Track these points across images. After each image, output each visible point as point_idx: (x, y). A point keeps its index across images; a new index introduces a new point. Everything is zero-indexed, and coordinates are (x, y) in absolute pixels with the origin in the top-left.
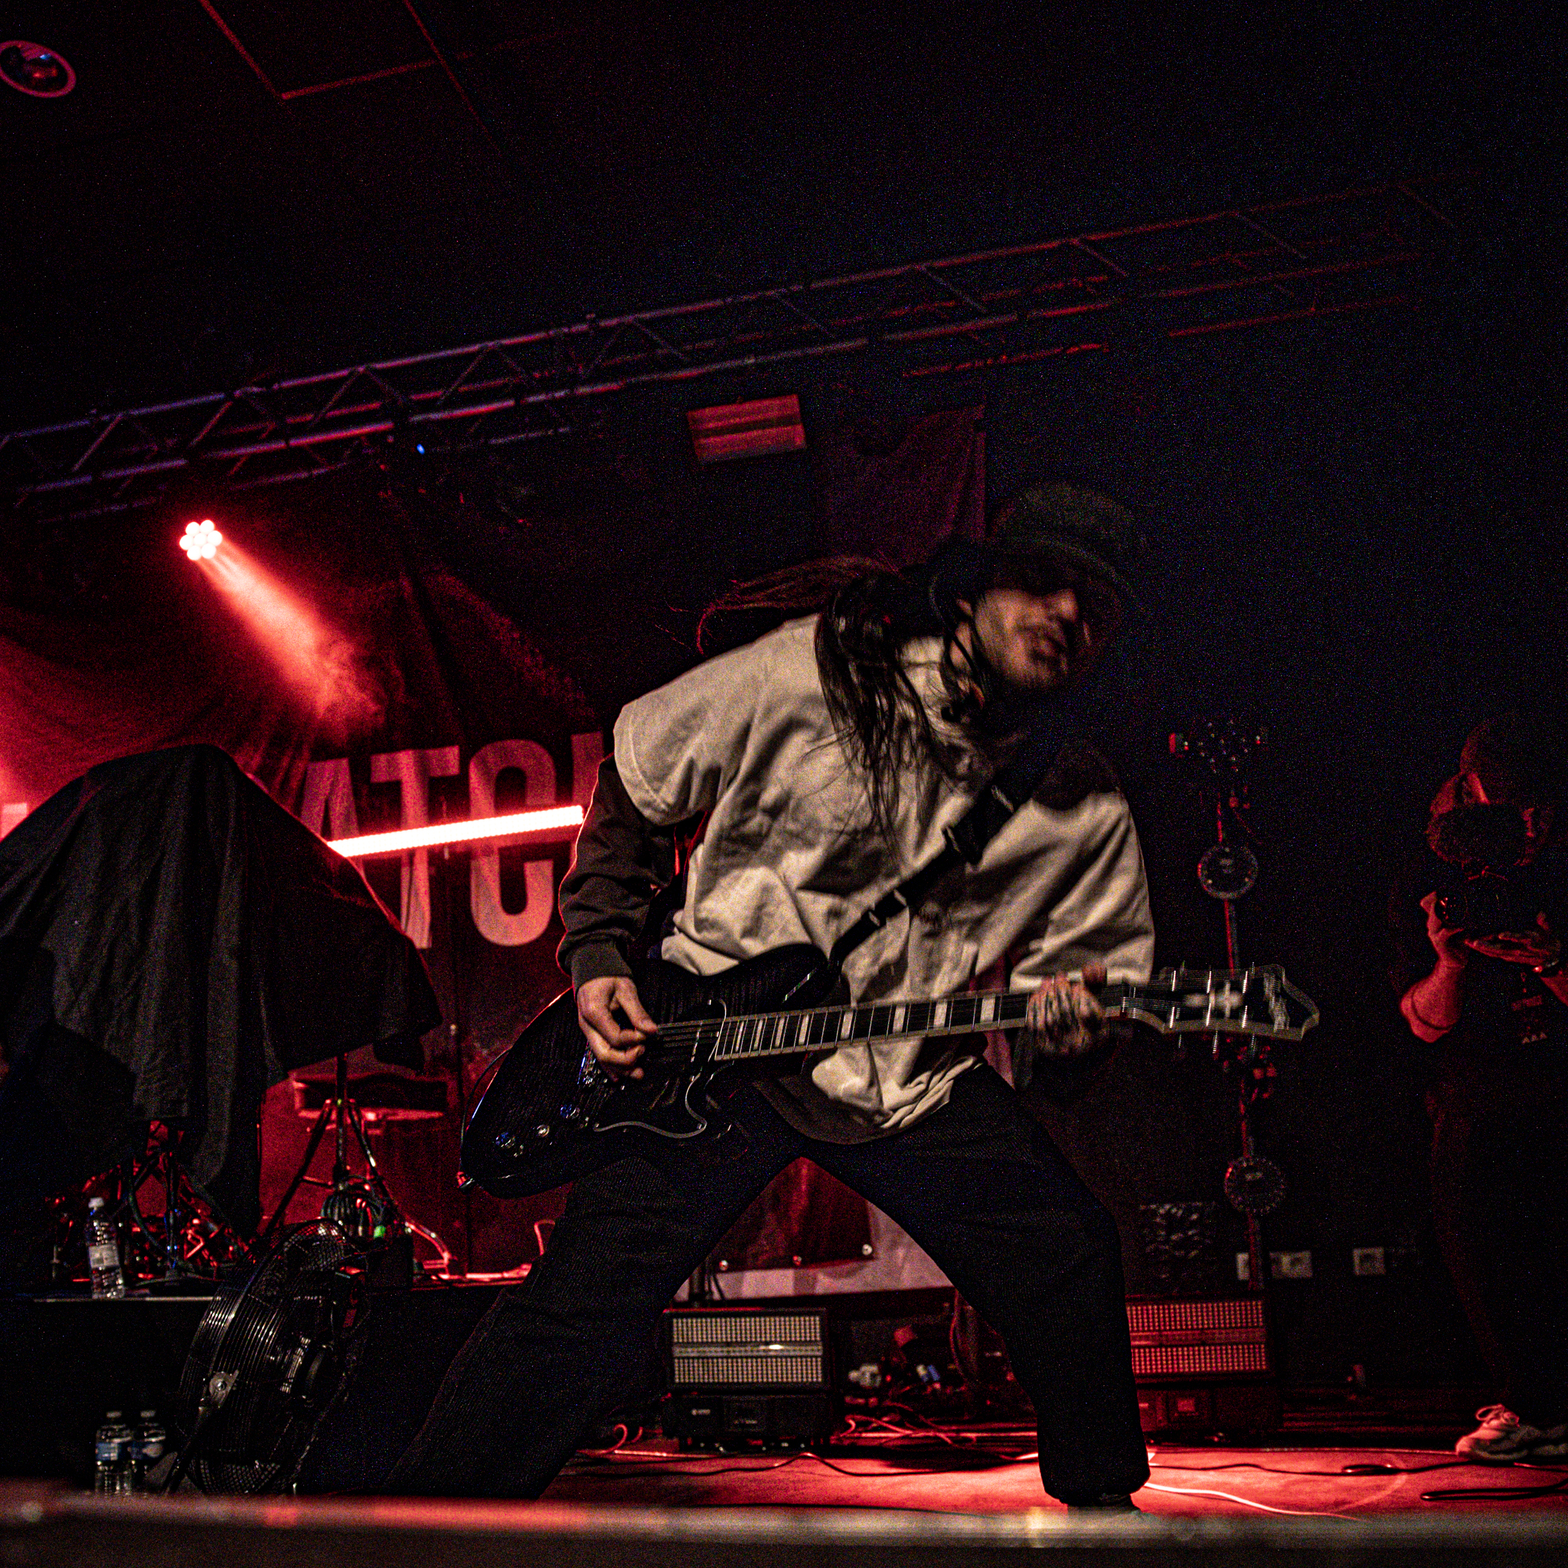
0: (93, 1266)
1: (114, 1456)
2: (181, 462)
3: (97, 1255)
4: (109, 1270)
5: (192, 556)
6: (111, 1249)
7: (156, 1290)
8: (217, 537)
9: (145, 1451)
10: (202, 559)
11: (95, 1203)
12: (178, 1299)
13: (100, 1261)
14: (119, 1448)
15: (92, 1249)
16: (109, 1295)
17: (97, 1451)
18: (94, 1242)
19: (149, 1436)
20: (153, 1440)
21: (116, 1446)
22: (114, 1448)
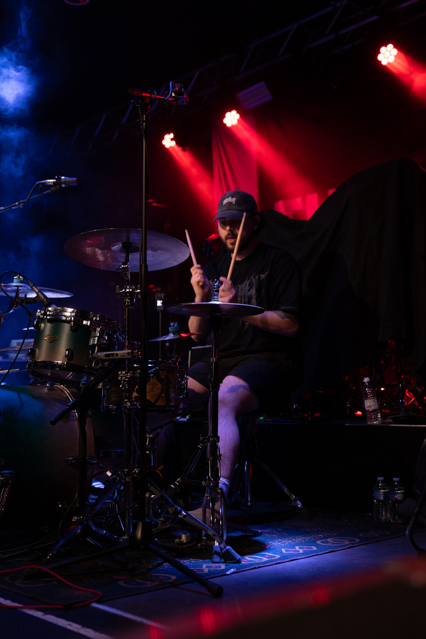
0: (367, 409)
1: (382, 498)
2: (375, 18)
3: (368, 404)
4: (374, 411)
5: (384, 63)
6: (375, 401)
7: (396, 421)
8: (395, 51)
9: (396, 496)
10: (389, 63)
11: (366, 380)
12: (407, 425)
13: (370, 406)
14: (384, 494)
15: (366, 401)
16: (375, 422)
17: (374, 495)
18: (367, 398)
19: (397, 490)
20: (399, 492)
21: (383, 493)
22: (382, 494)
